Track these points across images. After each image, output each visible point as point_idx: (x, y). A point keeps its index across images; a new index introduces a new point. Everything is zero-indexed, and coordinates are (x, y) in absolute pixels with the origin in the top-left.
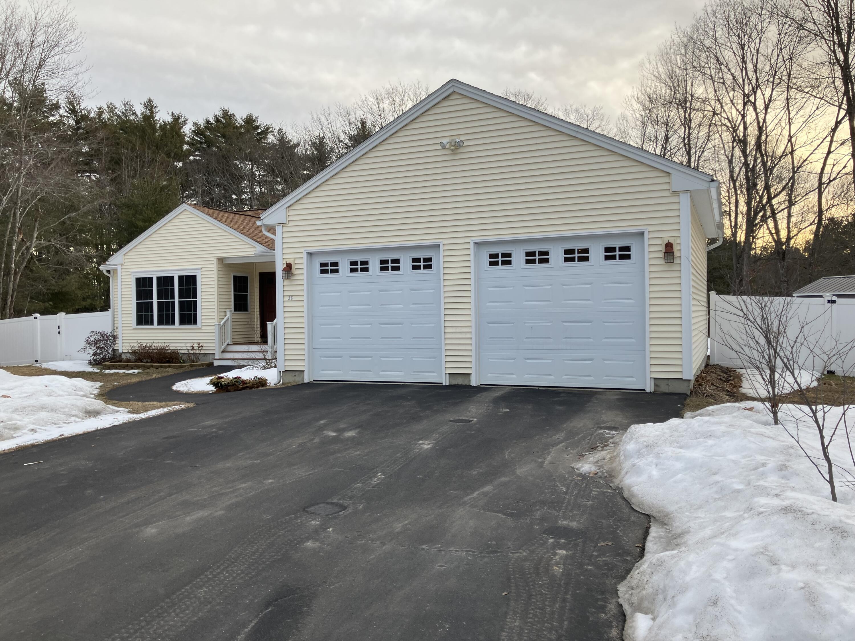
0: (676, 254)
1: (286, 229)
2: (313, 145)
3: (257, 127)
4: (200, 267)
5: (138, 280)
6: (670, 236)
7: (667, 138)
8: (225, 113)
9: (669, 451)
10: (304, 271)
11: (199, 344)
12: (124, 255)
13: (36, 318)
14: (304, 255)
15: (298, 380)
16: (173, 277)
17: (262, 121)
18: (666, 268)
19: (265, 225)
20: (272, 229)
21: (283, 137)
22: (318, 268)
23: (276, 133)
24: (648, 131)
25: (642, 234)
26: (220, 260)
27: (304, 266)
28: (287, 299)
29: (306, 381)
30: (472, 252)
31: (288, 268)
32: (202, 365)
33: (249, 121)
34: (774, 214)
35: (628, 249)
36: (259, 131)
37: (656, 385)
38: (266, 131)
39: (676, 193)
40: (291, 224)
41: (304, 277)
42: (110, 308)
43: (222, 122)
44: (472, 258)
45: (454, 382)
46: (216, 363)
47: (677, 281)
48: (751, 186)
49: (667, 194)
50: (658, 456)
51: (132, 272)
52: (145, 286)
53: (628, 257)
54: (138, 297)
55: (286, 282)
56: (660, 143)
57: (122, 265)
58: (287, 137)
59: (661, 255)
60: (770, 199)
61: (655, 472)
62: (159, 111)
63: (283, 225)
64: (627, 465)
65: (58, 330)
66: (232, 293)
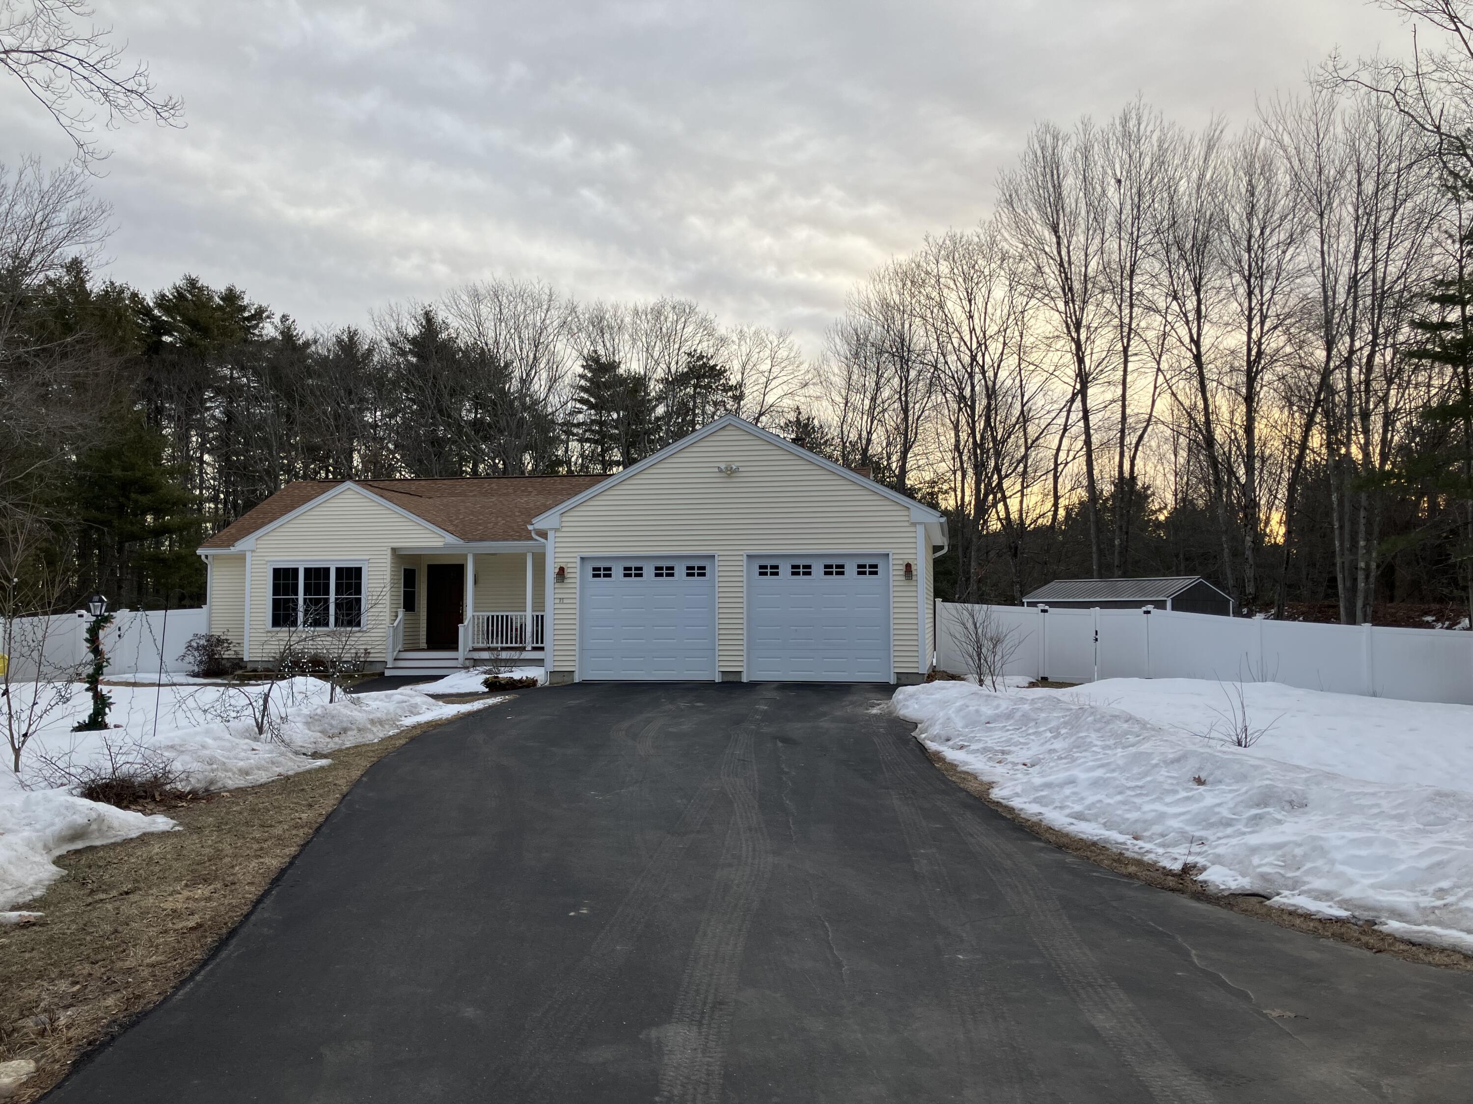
0: (914, 573)
1: (558, 534)
2: (339, 341)
3: (244, 308)
4: (368, 557)
5: (277, 572)
6: (909, 558)
7: (878, 388)
8: (192, 283)
9: (922, 696)
10: (578, 575)
11: (366, 650)
12: (257, 539)
13: (81, 616)
14: (578, 560)
15: (567, 680)
16: (329, 569)
17: (252, 299)
18: (906, 583)
19: (534, 530)
20: (543, 534)
21: (289, 328)
22: (591, 572)
23: (277, 319)
24: (855, 377)
25: (888, 555)
26: (394, 550)
27: (578, 570)
28: (557, 601)
29: (576, 681)
30: (745, 563)
31: (561, 573)
32: (373, 675)
33: (231, 297)
34: (1004, 499)
35: (876, 566)
36: (246, 314)
37: (898, 678)
38: (259, 315)
39: (914, 524)
40: (564, 529)
41: (578, 581)
42: (205, 604)
43: (186, 299)
44: (745, 569)
45: (726, 679)
46: (388, 673)
47: (914, 594)
48: (980, 467)
49: (907, 524)
50: (917, 699)
51: (267, 561)
52: (286, 578)
53: (876, 573)
54: (276, 591)
55: (557, 585)
56: (868, 394)
57: (253, 551)
58: (295, 329)
59: (902, 573)
60: (1001, 479)
61: (916, 706)
62: (90, 278)
63: (556, 530)
64: (899, 707)
65: (119, 633)
66: (402, 589)
